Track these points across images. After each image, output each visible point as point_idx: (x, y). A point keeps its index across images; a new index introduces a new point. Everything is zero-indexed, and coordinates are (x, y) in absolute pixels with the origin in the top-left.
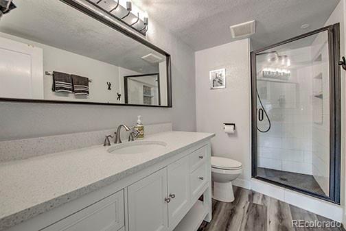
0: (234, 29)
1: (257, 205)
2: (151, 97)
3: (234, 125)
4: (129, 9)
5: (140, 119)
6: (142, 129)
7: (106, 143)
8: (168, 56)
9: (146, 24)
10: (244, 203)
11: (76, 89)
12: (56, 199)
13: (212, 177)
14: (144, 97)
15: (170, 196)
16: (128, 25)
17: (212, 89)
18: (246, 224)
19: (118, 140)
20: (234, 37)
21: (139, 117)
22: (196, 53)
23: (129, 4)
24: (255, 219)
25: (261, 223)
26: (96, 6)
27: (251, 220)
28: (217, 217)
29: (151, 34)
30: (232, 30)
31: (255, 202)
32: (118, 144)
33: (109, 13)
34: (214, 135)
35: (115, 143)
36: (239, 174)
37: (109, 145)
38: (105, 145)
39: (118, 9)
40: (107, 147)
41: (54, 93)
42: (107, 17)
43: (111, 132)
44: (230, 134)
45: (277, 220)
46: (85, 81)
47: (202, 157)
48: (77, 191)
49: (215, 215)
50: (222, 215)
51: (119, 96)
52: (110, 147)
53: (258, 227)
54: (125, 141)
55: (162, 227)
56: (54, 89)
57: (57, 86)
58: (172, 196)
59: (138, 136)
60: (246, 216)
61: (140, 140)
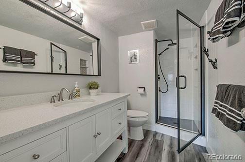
0: (144, 24)
1: (157, 140)
2: (86, 68)
3: (144, 88)
4: (69, 7)
5: (77, 84)
6: (79, 91)
7: (52, 101)
8: (98, 40)
9: (82, 17)
10: (150, 140)
11: (23, 61)
12: (25, 130)
13: (128, 123)
14: (81, 67)
15: (98, 134)
16: (69, 18)
17: (130, 63)
18: (150, 152)
19: (60, 98)
20: (144, 29)
21: (76, 82)
22: (119, 38)
23: (70, 4)
24: (156, 149)
25: (159, 151)
26: (44, 3)
27: (153, 149)
28: (131, 150)
29: (86, 24)
30: (142, 25)
31: (157, 138)
32: (61, 101)
33: (54, 9)
34: (129, 95)
35: (59, 101)
36: (147, 121)
37: (55, 102)
38: (51, 102)
39: (61, 6)
40: (53, 104)
41: (4, 63)
42: (52, 12)
43: (56, 93)
44: (142, 95)
45: (169, 148)
46: (32, 55)
47: (120, 109)
48: (37, 126)
49: (130, 149)
50: (135, 148)
51: (61, 66)
52: (55, 103)
53: (157, 153)
54: (66, 100)
55: (92, 153)
56: (5, 60)
57: (8, 58)
58: (99, 134)
59: (75, 96)
60: (150, 147)
61: (77, 99)
